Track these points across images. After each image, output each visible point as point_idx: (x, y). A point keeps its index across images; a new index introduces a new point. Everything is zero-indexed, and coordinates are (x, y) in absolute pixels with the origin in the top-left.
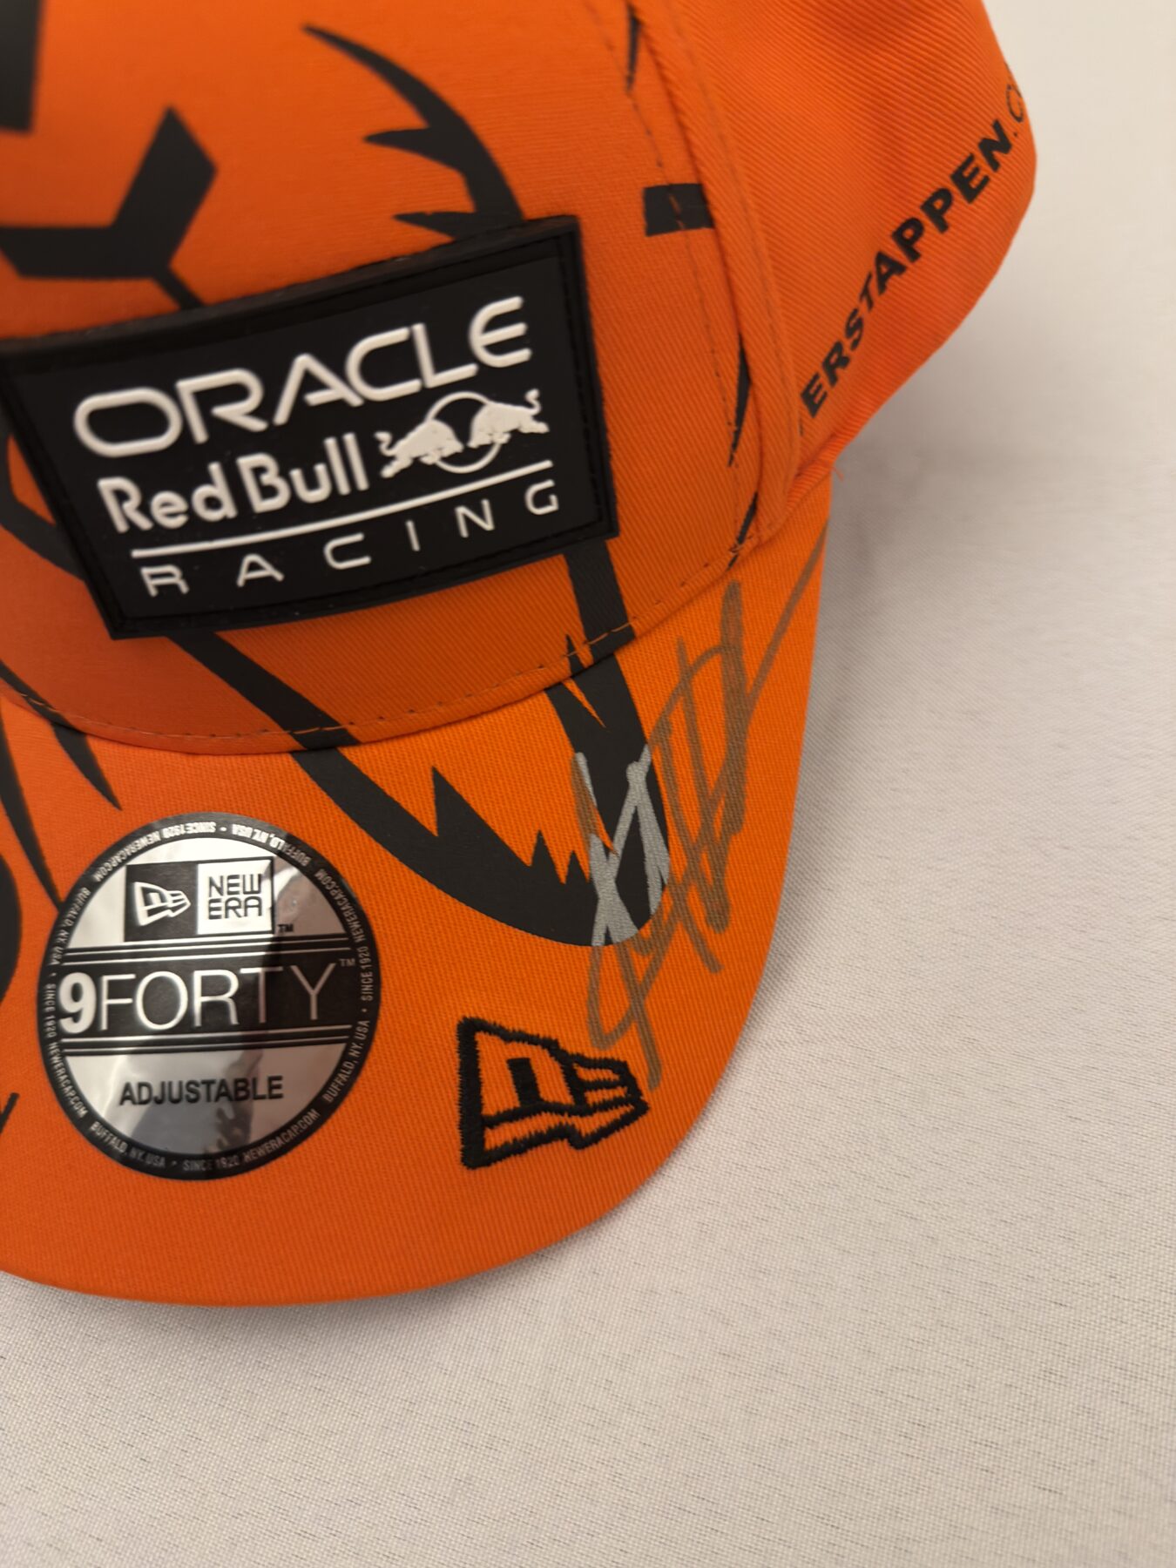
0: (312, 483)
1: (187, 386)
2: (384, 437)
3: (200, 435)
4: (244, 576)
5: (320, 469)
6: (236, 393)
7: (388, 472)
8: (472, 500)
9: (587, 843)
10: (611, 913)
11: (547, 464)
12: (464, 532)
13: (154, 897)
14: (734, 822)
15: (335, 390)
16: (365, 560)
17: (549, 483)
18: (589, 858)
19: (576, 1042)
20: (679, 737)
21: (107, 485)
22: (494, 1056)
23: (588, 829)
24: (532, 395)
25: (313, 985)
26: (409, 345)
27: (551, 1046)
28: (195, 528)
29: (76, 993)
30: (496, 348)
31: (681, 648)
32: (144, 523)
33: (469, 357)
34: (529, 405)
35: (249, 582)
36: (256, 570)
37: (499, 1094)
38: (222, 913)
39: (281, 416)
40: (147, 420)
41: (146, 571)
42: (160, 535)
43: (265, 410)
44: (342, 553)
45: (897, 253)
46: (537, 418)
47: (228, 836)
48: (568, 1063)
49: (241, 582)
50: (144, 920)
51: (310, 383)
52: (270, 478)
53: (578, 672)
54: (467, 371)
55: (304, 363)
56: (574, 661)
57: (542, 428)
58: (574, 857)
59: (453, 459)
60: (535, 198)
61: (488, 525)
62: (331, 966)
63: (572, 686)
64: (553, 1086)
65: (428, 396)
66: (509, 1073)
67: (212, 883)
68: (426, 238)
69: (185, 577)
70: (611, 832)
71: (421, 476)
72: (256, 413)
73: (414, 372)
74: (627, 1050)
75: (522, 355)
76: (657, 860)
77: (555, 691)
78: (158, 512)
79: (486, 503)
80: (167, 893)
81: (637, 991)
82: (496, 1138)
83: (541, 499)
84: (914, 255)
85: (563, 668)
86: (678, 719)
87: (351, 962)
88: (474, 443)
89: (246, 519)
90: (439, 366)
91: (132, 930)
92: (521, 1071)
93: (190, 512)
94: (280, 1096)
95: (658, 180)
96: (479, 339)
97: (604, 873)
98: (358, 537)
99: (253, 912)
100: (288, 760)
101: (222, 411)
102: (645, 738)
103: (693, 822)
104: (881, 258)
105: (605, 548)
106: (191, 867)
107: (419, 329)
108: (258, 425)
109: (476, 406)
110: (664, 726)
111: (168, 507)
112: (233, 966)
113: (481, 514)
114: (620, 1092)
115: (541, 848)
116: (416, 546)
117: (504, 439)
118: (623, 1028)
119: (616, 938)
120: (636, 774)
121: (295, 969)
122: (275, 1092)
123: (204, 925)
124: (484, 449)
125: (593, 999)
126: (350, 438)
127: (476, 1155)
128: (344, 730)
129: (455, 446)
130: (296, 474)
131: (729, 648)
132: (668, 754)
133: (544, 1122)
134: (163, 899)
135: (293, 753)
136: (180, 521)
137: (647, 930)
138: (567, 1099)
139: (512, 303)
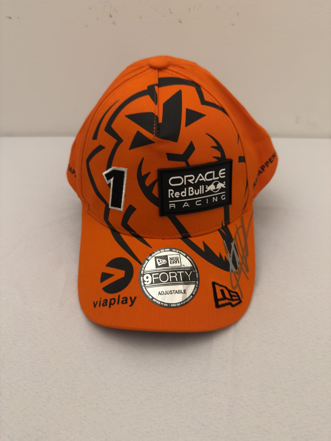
0: (197, 192)
1: (186, 177)
2: (207, 186)
3: (185, 184)
4: (184, 206)
5: (198, 190)
6: (191, 178)
7: (206, 191)
8: (215, 196)
9: (227, 255)
10: (232, 267)
11: (224, 192)
12: (213, 201)
13: (160, 261)
14: (247, 255)
15: (203, 179)
16: (201, 204)
17: (224, 195)
18: (227, 257)
19: (230, 288)
20: (238, 239)
21: (170, 190)
22: (218, 289)
23: (227, 253)
24: (224, 182)
25: (189, 275)
26: (212, 174)
27: (226, 288)
28: (181, 198)
29: (147, 278)
30: (222, 175)
31: (236, 225)
32: (173, 197)
33: (218, 176)
34: (224, 184)
35: (185, 207)
36: (186, 205)
37: (220, 296)
38: (173, 263)
39: (196, 182)
40: (179, 181)
41: (170, 205)
42: (175, 199)
43: (194, 181)
44: (198, 203)
45: (261, 170)
46: (225, 186)
47: (172, 251)
48: (229, 291)
49: (183, 207)
50: (159, 265)
51: (201, 178)
52: (192, 191)
53: (223, 228)
54: (218, 178)
55: (200, 175)
56: (222, 225)
57: (225, 187)
58: (225, 257)
59: (214, 190)
60: (228, 156)
61: (216, 200)
62: (191, 272)
63: (222, 230)
64: (227, 295)
65: (213, 181)
66: (220, 292)
67: (170, 258)
68: (215, 160)
69: (175, 206)
70: (230, 253)
71: (210, 192)
72: (193, 181)
73: (212, 178)
74: (237, 290)
75: (224, 177)
76: (238, 259)
77: (219, 230)
78: (176, 195)
79: (217, 197)
80: (162, 260)
81: (238, 281)
82: (220, 303)
83: (223, 198)
84: (264, 170)
85: (221, 227)
86: (237, 236)
87: (194, 271)
88: (217, 188)
89: (188, 197)
90: (215, 177)
91: (157, 266)
92: (222, 291)
93: (180, 196)
94: (186, 293)
95: (240, 155)
96: (220, 174)
97: (230, 260)
98: (201, 201)
99: (178, 263)
100: (180, 240)
101: (189, 181)
102: (233, 239)
103: (242, 253)
104: (259, 171)
105: (228, 207)
106: (167, 256)
107: (214, 172)
108: (193, 183)
109: (217, 183)
110: (235, 238)
111: (177, 194)
112: (176, 271)
113: (216, 198)
114: (237, 298)
115: (220, 255)
116: (207, 203)
117: (220, 188)
118: (236, 287)
119: (233, 271)
120: (232, 244)
121: (186, 272)
122: (185, 292)
123: (170, 265)
124: (218, 189)
125: (231, 281)
126: (203, 186)
127: (217, 306)
128: (189, 234)
129: (214, 188)
130: (195, 191)
131: (243, 226)
132: (236, 241)
133: (227, 301)
134: (162, 261)
135: (181, 239)
136: (178, 196)
137: (237, 271)
138: (230, 298)
139: (224, 169)
